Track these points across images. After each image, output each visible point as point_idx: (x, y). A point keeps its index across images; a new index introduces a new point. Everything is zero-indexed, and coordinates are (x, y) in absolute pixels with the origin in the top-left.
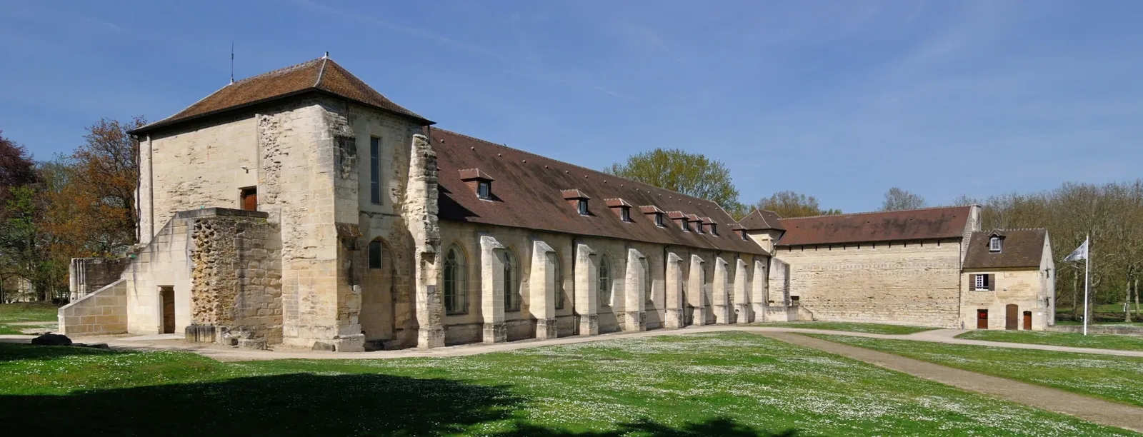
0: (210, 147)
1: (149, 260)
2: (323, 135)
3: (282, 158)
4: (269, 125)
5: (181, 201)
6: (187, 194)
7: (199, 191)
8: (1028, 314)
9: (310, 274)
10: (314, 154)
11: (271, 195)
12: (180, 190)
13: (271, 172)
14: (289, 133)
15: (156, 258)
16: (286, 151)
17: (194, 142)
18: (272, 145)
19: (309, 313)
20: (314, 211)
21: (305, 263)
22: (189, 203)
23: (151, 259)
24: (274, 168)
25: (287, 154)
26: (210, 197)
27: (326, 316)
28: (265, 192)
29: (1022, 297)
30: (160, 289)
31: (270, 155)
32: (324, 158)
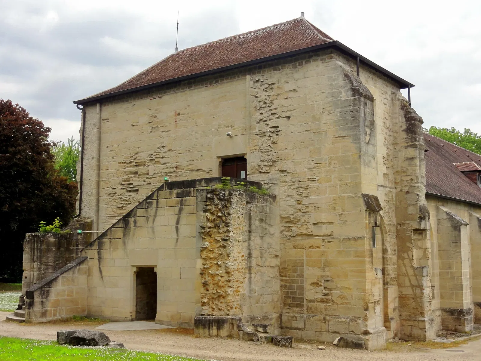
0: (179, 114)
1: (122, 236)
2: (343, 94)
3: (281, 123)
4: (263, 88)
5: (136, 173)
6: (144, 165)
7: (162, 161)
9: (323, 254)
10: (329, 117)
11: (266, 163)
12: (136, 161)
13: (265, 138)
14: (291, 95)
15: (131, 233)
16: (288, 114)
17: (156, 110)
18: (266, 109)
19: (322, 301)
20: (330, 181)
21: (317, 241)
22: (148, 174)
23: (124, 235)
24: (270, 134)
25: (289, 118)
26: (176, 167)
27: (349, 306)
28: (258, 161)
30: (135, 269)
31: (265, 119)
32: (344, 120)
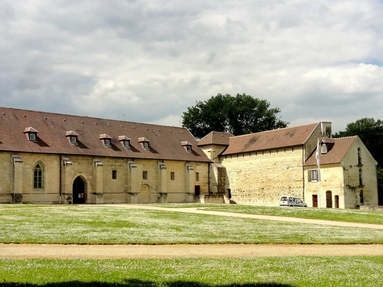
8: (337, 197)
29: (334, 185)
